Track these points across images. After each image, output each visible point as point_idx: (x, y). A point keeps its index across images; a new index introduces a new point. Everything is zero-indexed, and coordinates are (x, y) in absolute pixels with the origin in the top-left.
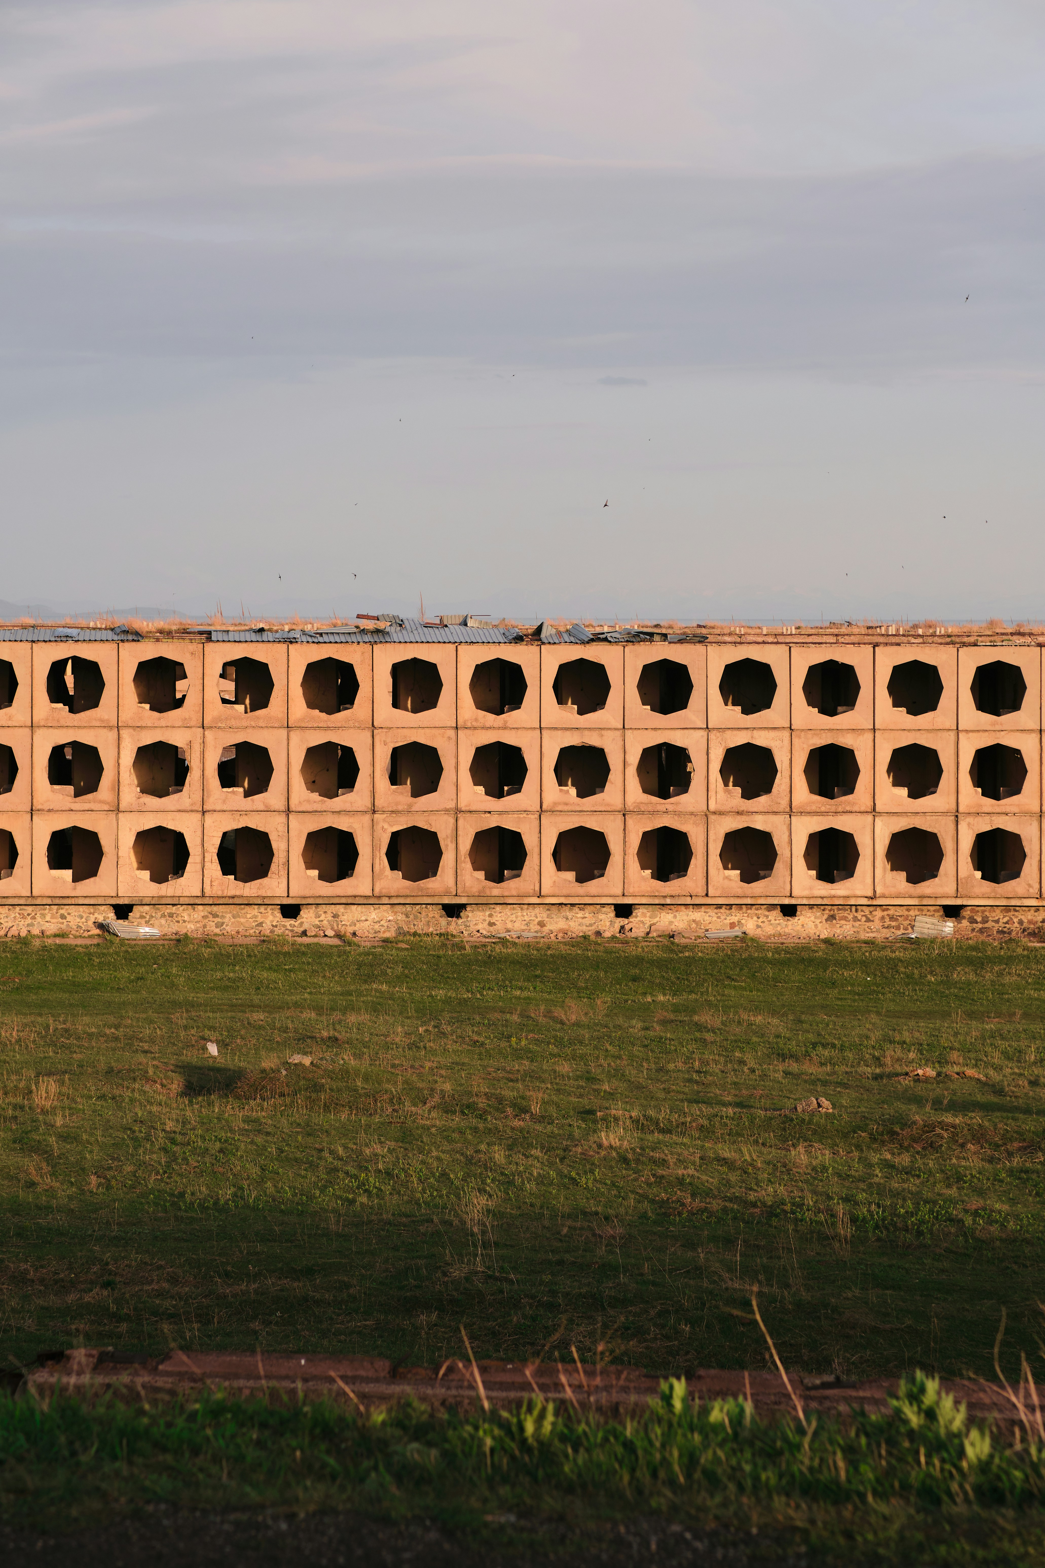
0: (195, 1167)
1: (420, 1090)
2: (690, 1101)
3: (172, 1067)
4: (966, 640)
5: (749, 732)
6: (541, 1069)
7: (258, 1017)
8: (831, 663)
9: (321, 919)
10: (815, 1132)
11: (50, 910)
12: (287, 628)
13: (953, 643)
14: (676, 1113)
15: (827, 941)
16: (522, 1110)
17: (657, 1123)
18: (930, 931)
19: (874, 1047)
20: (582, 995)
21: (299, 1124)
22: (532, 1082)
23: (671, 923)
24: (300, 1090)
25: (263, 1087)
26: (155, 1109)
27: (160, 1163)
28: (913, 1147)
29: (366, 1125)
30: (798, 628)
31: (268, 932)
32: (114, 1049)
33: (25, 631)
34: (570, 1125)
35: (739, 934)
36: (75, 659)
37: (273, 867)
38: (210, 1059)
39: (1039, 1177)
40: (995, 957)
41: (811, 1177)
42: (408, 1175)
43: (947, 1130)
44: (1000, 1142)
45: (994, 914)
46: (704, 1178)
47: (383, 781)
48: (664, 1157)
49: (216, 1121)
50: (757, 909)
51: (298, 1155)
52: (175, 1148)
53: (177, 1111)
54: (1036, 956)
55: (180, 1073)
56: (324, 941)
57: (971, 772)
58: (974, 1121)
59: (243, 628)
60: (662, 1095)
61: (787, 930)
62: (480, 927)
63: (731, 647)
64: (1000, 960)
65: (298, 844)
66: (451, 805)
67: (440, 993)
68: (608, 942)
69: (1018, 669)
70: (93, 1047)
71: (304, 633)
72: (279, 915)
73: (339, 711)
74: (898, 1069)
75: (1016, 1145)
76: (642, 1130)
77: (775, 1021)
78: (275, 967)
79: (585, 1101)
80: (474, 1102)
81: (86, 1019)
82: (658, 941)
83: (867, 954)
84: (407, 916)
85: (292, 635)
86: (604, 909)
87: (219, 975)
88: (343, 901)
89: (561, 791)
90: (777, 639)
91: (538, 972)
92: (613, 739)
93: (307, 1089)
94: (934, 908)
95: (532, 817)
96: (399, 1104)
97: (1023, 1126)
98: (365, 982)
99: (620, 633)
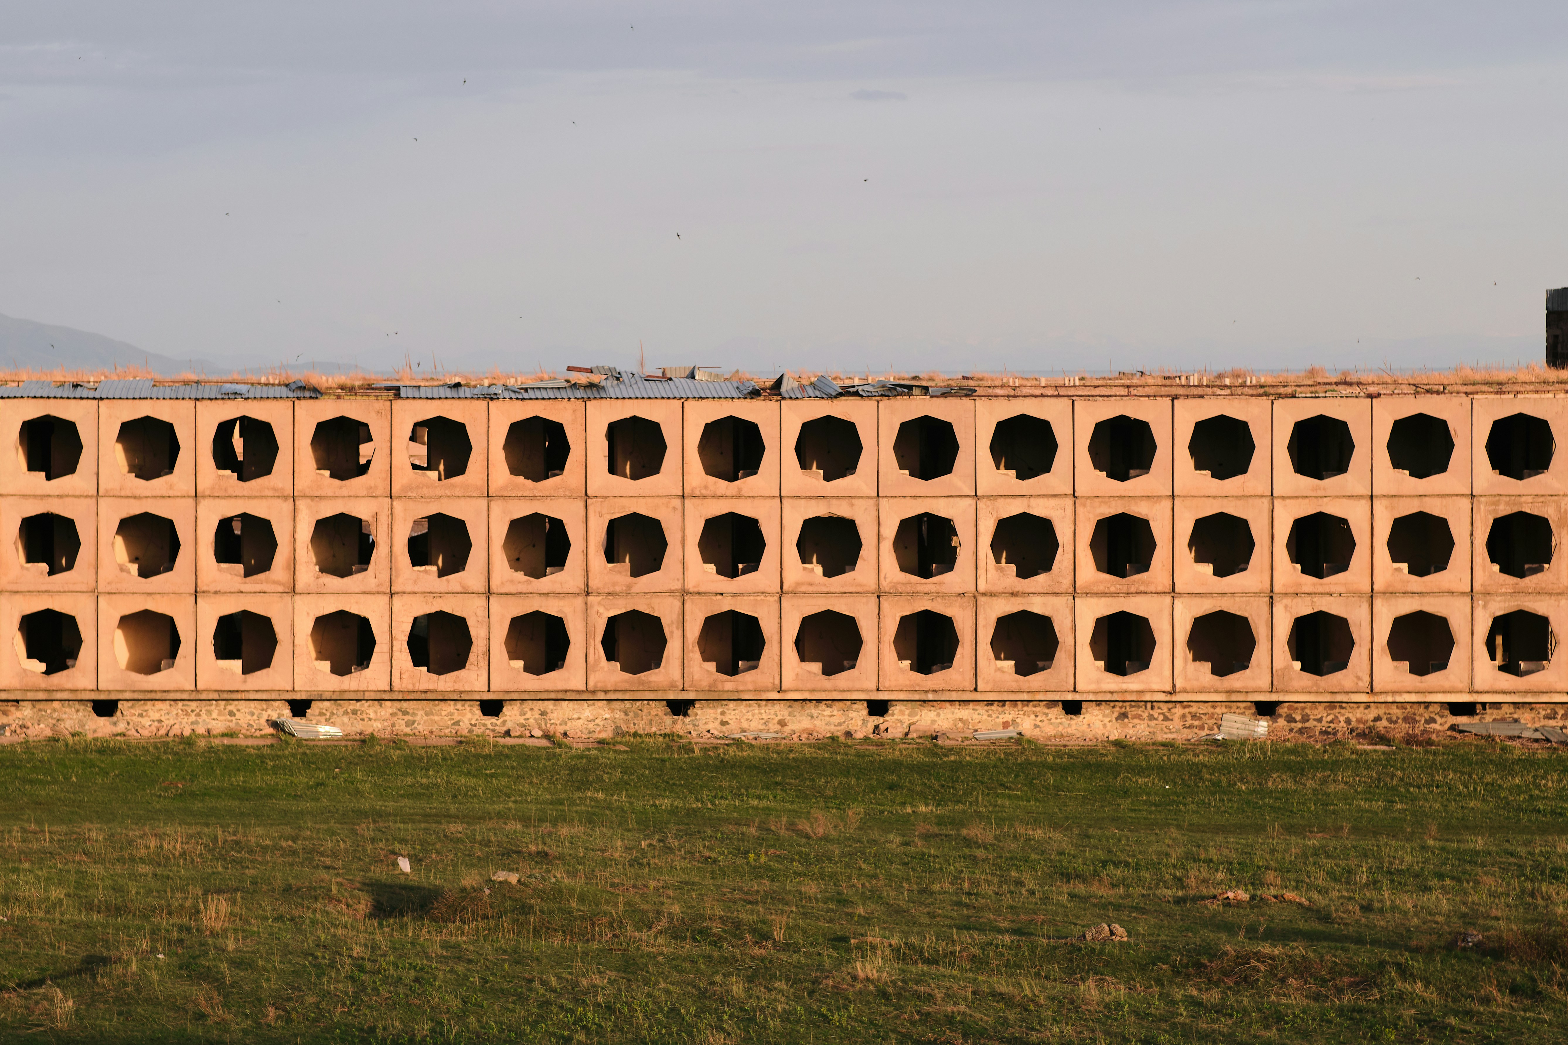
0: (387, 999)
1: (643, 912)
2: (959, 928)
3: (358, 885)
4: (1282, 390)
5: (1025, 500)
6: (784, 889)
7: (456, 828)
8: (1122, 420)
9: (527, 716)
10: (1107, 964)
11: (217, 706)
12: (486, 383)
13: (1266, 394)
14: (943, 941)
15: (1117, 743)
16: (763, 936)
17: (921, 953)
18: (1241, 732)
19: (1174, 866)
20: (830, 805)
21: (505, 951)
22: (774, 904)
23: (933, 722)
24: (506, 912)
25: (464, 908)
26: (339, 932)
27: (346, 994)
28: (1223, 982)
29: (583, 952)
30: (1082, 379)
31: (465, 732)
32: (292, 865)
33: (188, 388)
34: (819, 954)
35: (1014, 735)
36: (244, 420)
37: (472, 657)
38: (401, 877)
39: (1374, 1017)
40: (1318, 762)
41: (1105, 1016)
42: (631, 1009)
43: (1263, 962)
44: (1328, 977)
45: (1316, 712)
46: (978, 1015)
47: (597, 558)
48: (930, 991)
49: (409, 946)
50: (1035, 706)
51: (505, 986)
52: (363, 977)
53: (365, 935)
54: (1366, 761)
55: (368, 892)
56: (530, 742)
57: (1288, 546)
58: (1297, 951)
59: (436, 383)
60: (926, 920)
61: (1069, 730)
62: (710, 726)
63: (1004, 402)
64: (1323, 765)
65: (500, 631)
66: (678, 585)
67: (665, 803)
68: (860, 744)
69: (1344, 424)
70: (268, 862)
71: (506, 388)
72: (478, 712)
73: (547, 477)
74: (1205, 891)
75: (1346, 979)
76: (904, 960)
77: (1058, 836)
78: (474, 772)
79: (837, 926)
80: (707, 927)
81: (260, 830)
82: (919, 743)
83: (1165, 758)
84: (626, 714)
85: (493, 390)
86: (855, 706)
87: (410, 780)
88: (553, 696)
89: (805, 569)
90: (1058, 391)
91: (779, 779)
92: (866, 509)
93: (513, 911)
94: (1244, 704)
95: (772, 599)
96: (621, 928)
97: (1355, 958)
98: (579, 789)
99: (873, 386)
